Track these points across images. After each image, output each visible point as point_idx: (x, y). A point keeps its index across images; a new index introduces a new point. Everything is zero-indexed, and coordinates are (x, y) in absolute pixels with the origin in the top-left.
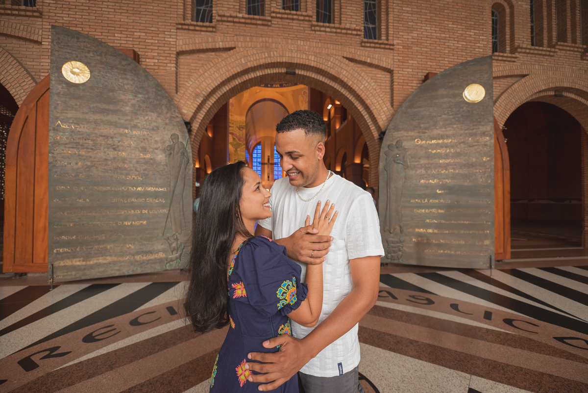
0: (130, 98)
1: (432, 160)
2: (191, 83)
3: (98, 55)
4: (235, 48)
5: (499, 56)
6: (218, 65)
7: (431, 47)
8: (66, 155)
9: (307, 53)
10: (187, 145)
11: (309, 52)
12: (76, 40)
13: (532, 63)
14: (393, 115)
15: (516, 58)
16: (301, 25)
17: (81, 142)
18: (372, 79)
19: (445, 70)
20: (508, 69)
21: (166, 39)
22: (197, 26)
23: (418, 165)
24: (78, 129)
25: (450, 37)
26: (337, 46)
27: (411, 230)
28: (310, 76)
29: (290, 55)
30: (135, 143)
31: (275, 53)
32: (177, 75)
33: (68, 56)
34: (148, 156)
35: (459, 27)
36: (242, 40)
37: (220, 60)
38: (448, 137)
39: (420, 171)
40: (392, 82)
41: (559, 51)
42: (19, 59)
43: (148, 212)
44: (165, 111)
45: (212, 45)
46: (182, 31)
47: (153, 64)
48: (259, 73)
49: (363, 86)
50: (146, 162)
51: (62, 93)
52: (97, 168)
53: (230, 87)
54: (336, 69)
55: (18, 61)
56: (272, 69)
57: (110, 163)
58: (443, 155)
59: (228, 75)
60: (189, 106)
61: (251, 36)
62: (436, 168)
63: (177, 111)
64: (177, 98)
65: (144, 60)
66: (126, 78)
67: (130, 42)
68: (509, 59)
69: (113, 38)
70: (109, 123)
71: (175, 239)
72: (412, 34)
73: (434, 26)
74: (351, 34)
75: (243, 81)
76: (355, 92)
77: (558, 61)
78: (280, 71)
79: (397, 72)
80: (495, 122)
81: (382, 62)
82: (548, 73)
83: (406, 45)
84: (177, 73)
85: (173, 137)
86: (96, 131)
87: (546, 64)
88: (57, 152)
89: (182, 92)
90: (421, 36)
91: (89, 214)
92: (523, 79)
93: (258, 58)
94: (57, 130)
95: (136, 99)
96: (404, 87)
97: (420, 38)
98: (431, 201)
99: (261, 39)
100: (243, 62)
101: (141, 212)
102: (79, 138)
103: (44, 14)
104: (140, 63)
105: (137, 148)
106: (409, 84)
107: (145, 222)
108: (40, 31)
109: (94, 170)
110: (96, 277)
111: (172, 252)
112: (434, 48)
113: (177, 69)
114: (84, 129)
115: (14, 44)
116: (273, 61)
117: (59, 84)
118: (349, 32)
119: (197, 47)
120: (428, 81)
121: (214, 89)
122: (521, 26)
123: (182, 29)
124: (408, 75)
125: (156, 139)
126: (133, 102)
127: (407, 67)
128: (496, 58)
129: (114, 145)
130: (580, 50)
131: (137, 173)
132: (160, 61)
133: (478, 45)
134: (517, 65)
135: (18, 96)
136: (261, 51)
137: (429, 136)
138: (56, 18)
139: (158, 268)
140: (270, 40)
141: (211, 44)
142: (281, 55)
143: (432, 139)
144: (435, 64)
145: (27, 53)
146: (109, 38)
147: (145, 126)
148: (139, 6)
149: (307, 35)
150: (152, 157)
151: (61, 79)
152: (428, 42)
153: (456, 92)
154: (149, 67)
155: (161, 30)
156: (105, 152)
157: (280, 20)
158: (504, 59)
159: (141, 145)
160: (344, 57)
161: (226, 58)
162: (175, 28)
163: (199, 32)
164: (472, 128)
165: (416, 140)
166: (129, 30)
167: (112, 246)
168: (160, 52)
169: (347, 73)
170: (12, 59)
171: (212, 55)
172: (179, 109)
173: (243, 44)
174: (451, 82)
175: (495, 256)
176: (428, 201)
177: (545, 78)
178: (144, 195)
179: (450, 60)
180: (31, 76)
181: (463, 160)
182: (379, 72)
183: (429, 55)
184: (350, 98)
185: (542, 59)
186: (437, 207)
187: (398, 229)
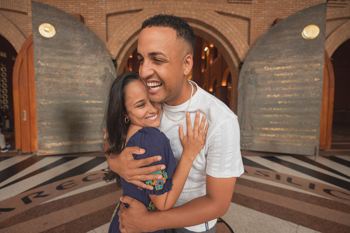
0: (79, 45)
1: (276, 81)
2: (115, 34)
4: (142, 9)
5: (332, 3)
6: (132, 22)
9: (190, 10)
10: (114, 74)
11: (192, 9)
12: (46, 10)
14: (249, 51)
15: (345, 4)
17: (53, 73)
18: (235, 26)
19: (289, 16)
20: (338, 13)
21: (99, 6)
23: (266, 84)
24: (50, 66)
26: (211, 3)
27: (259, 129)
29: (179, 12)
30: (83, 74)
32: (107, 30)
33: (42, 20)
34: (91, 82)
36: (147, 4)
37: (133, 18)
38: (289, 64)
39: (267, 89)
40: (249, 27)
42: (16, 24)
43: (93, 115)
44: (100, 53)
45: (128, 8)
46: (109, 0)
47: (92, 23)
49: (228, 31)
50: (91, 85)
51: (40, 44)
52: (62, 89)
54: (210, 20)
55: (15, 26)
57: (69, 86)
58: (284, 77)
59: (139, 28)
60: (115, 50)
62: (279, 87)
63: (107, 53)
64: (107, 44)
66: (76, 33)
67: (78, 10)
68: (340, 5)
69: (68, 8)
70: (68, 62)
76: (223, 35)
79: (253, 20)
80: (326, 53)
81: (242, 13)
84: (107, 28)
85: (106, 70)
86: (61, 67)
88: (39, 80)
89: (111, 41)
94: (39, 67)
95: (83, 46)
96: (258, 30)
98: (274, 109)
99: (159, 2)
101: (89, 115)
102: (51, 71)
104: (85, 23)
105: (84, 77)
106: (262, 28)
107: (91, 122)
110: (65, 153)
113: (107, 26)
114: (54, 65)
115: (12, 15)
117: (38, 38)
119: (119, 10)
120: (276, 25)
121: (130, 38)
124: (261, 22)
125: (96, 71)
126: (81, 48)
127: (261, 16)
128: (330, 5)
129: (71, 75)
131: (85, 92)
132: (96, 21)
134: (346, 10)
135: (17, 47)
136: (160, 11)
137: (275, 64)
140: (166, 3)
142: (173, 12)
143: (277, 66)
145: (20, 20)
146: (66, 8)
147: (89, 63)
150: (94, 82)
151: (39, 35)
153: (297, 31)
154: (90, 25)
155: (96, 0)
156: (66, 80)
158: (336, 5)
159: (87, 75)
160: (216, 11)
163: (120, 1)
164: (307, 57)
165: (265, 67)
166: (77, 2)
167: (73, 135)
168: (96, 15)
169: (217, 22)
170: (12, 24)
171: (128, 15)
172: (109, 52)
173: (148, 6)
174: (294, 25)
175: (320, 147)
176: (272, 109)
178: (90, 105)
179: (293, 8)
180: (23, 34)
181: (299, 81)
182: (241, 20)
183: (278, 6)
184: (219, 40)
186: (278, 113)
187: (250, 128)
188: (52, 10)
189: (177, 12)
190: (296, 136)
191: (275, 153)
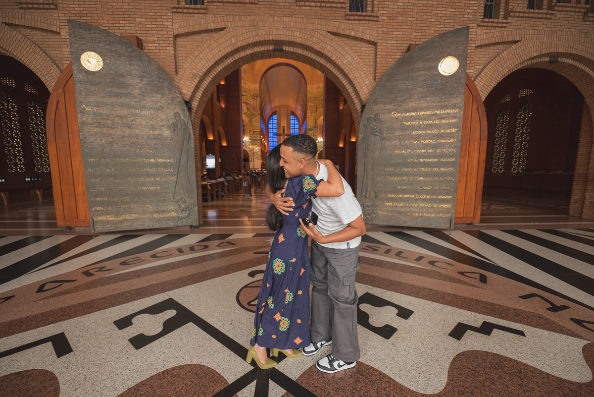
0: (138, 82)
1: (406, 132)
2: (188, 65)
3: (107, 45)
4: (225, 28)
6: (211, 46)
7: (417, 16)
8: (93, 133)
10: (188, 122)
11: (294, 28)
12: (88, 32)
13: (526, 28)
14: (374, 88)
15: (508, 23)
16: (287, 1)
17: (103, 122)
18: (355, 52)
20: (498, 35)
21: (164, 23)
22: (190, 8)
23: (393, 136)
24: (99, 111)
25: (437, 4)
26: (322, 20)
27: (383, 195)
28: (297, 52)
29: (276, 33)
30: (145, 121)
31: (262, 31)
32: (175, 58)
33: (84, 47)
34: (156, 132)
36: (231, 20)
37: (212, 41)
38: (422, 109)
39: (395, 142)
40: (376, 55)
41: (559, 13)
42: (44, 49)
43: (160, 179)
44: (167, 92)
45: (205, 27)
46: (177, 14)
47: (154, 48)
48: (249, 52)
49: (346, 60)
50: (156, 138)
51: (83, 80)
52: (117, 143)
53: (223, 67)
54: (320, 45)
55: (44, 52)
56: (260, 47)
57: (126, 139)
58: (416, 126)
59: (220, 55)
60: (188, 86)
61: (239, 15)
62: (409, 139)
63: (177, 92)
64: (177, 79)
66: (132, 64)
67: (133, 28)
68: (501, 25)
69: (118, 25)
70: (123, 105)
71: (183, 202)
72: (398, 4)
74: (336, 7)
75: (234, 60)
76: (339, 66)
77: (556, 24)
78: (269, 49)
79: (380, 44)
81: (366, 35)
82: (543, 38)
83: (391, 15)
84: (175, 55)
85: (175, 116)
86: (113, 113)
87: (541, 28)
88: (85, 130)
89: (181, 73)
91: (115, 181)
92: (513, 46)
93: (247, 37)
94: (83, 113)
95: (142, 83)
96: (387, 60)
97: (406, 7)
98: (403, 169)
99: (249, 18)
100: (234, 42)
101: (155, 179)
102: (101, 119)
103: (59, 5)
104: (143, 47)
105: (147, 126)
106: (393, 57)
107: (158, 188)
108: (58, 22)
109: (115, 145)
111: (182, 212)
112: (420, 17)
113: (175, 51)
114: (104, 111)
115: (38, 35)
116: (261, 40)
117: (80, 73)
118: (334, 5)
119: (192, 29)
120: (410, 53)
121: (209, 69)
123: (177, 12)
124: (391, 48)
125: (162, 117)
126: (140, 85)
127: (391, 39)
128: (486, 24)
129: (128, 124)
130: (582, 10)
131: (149, 147)
132: (160, 45)
133: (468, 11)
134: (509, 31)
135: (48, 83)
136: (249, 30)
137: (404, 109)
138: (69, 9)
139: (172, 224)
140: (258, 19)
141: (203, 25)
142: (268, 33)
143: (407, 111)
144: (420, 34)
145: (49, 43)
146: (115, 25)
147: (152, 106)
150: (160, 133)
151: (81, 68)
152: (414, 11)
153: (432, 64)
154: (151, 51)
155: (159, 14)
156: (122, 130)
158: (494, 25)
159: (150, 123)
160: (328, 32)
161: (219, 39)
162: (171, 12)
163: (192, 15)
164: (444, 101)
165: (392, 113)
166: (131, 16)
167: (135, 206)
168: (159, 36)
169: (331, 48)
170: (39, 49)
171: (205, 36)
172: (179, 90)
173: (233, 24)
174: (428, 55)
175: (455, 218)
176: (400, 170)
177: (538, 44)
178: (156, 165)
179: (436, 29)
180: (56, 64)
181: (433, 132)
182: (364, 44)
183: (415, 25)
184: (335, 73)
185: (538, 23)
186: (408, 174)
187: (373, 195)
188: (97, 31)
189: (274, 33)
190: (429, 205)
191: (403, 228)
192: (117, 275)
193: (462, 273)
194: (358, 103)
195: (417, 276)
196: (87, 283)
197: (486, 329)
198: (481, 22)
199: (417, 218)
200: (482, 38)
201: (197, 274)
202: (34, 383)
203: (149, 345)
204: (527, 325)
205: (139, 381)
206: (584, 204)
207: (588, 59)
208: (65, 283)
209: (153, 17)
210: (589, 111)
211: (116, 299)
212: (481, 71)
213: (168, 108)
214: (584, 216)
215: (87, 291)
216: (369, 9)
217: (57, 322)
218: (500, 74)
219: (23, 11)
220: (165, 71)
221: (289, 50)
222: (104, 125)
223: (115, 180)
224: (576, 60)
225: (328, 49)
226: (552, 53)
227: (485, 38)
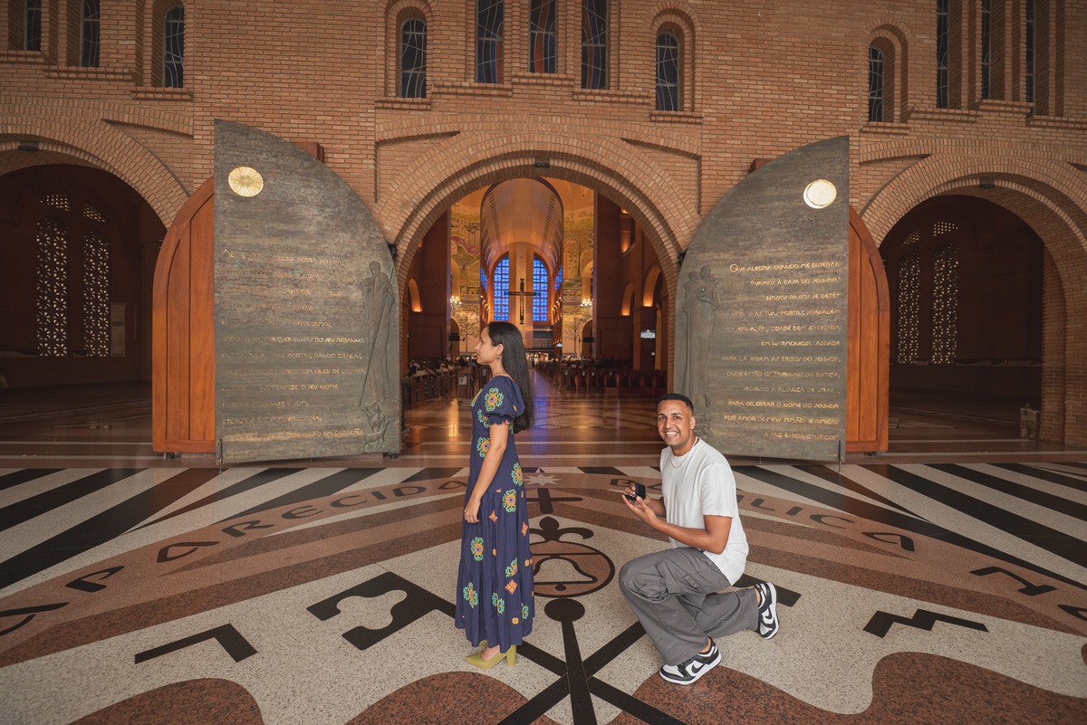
0: (315, 213)
1: (754, 296)
2: (396, 187)
3: (273, 157)
4: (459, 132)
6: (434, 158)
7: (763, 118)
8: (236, 294)
9: (566, 135)
10: (391, 277)
11: (569, 133)
12: (245, 137)
13: (938, 135)
14: (699, 227)
15: (908, 128)
16: (558, 93)
17: (254, 276)
18: (667, 170)
19: (787, 153)
20: (893, 146)
21: (361, 124)
22: (405, 103)
23: (734, 303)
24: (250, 259)
25: (795, 100)
26: (613, 122)
27: (721, 403)
28: (572, 168)
29: (540, 141)
30: (323, 276)
31: (518, 137)
32: (376, 176)
33: (235, 160)
34: (339, 294)
35: (811, 81)
36: (469, 120)
37: (437, 152)
38: (779, 261)
39: (737, 313)
40: (700, 174)
41: (987, 114)
42: (164, 160)
43: (340, 371)
44: (361, 230)
45: (426, 130)
46: (383, 111)
47: (342, 161)
48: (494, 168)
49: (652, 182)
50: (338, 303)
51: (229, 211)
52: (273, 311)
53: (452, 190)
54: (611, 158)
55: (163, 164)
56: (513, 161)
57: (290, 304)
58: (771, 288)
59: (449, 173)
60: (394, 220)
61: (482, 113)
62: (761, 309)
63: (377, 229)
64: (376, 209)
65: (330, 155)
66: (309, 186)
67: (311, 131)
68: (896, 131)
69: (288, 125)
70: (289, 250)
71: (376, 411)
72: (733, 98)
73: (769, 83)
74: (635, 103)
75: (470, 179)
76: (641, 192)
77: (985, 130)
78: (526, 163)
79: (706, 159)
81: (683, 144)
82: (966, 151)
83: (723, 116)
84: (376, 172)
85: (372, 267)
86: (272, 262)
87: (962, 136)
88: (225, 290)
89: (384, 200)
90: (748, 99)
91: (264, 374)
92: (919, 163)
93: (492, 146)
94: (225, 262)
95: (323, 215)
96: (718, 182)
97: (746, 104)
98: (752, 358)
99: (497, 117)
100: (471, 153)
101: (331, 372)
102: (252, 272)
103: (196, 95)
104: (326, 159)
105: (324, 283)
106: (727, 178)
107: (336, 386)
108: (191, 121)
109: (270, 314)
110: (274, 459)
111: (373, 428)
112: (769, 118)
113: (376, 166)
114: (259, 259)
115: (155, 139)
116: (515, 150)
117: (226, 199)
118: (632, 100)
119: (406, 133)
120: (755, 173)
121: (429, 194)
122: (920, 76)
123: (383, 108)
124: (725, 163)
125: (350, 269)
126: (319, 218)
127: (724, 150)
128: (874, 130)
129: (295, 280)
130: (1024, 110)
131: (325, 318)
132: (352, 156)
133: (844, 109)
134: (911, 140)
135: (164, 213)
136: (497, 136)
137: (750, 260)
138: (211, 100)
139: (353, 450)
140: (511, 119)
141: (424, 127)
142: (527, 140)
143: (755, 264)
145: (173, 151)
146: (283, 125)
147: (335, 251)
148: (322, 78)
149: (566, 107)
150: (345, 296)
151: (227, 191)
152: (759, 109)
153: (793, 191)
154: (338, 166)
155: (354, 110)
156: (283, 290)
157: (525, 87)
158: (887, 130)
159: (330, 279)
160: (622, 139)
161: (448, 148)
162: (373, 107)
163: (407, 112)
164: (815, 248)
165: (731, 266)
166: (310, 113)
167: (294, 417)
168: (352, 142)
169: (628, 163)
170: (155, 160)
171: (426, 143)
172: (379, 224)
173: (471, 125)
174: (786, 177)
175: (847, 442)
176: (748, 359)
177: (959, 160)
178: (335, 348)
179: (794, 136)
180: (180, 183)
181: (800, 297)
182: (680, 158)
183: (761, 130)
184: (634, 201)
185: (956, 128)
186: (761, 367)
187: (702, 402)
188: (258, 136)
189: (536, 140)
190: (800, 420)
191: (756, 459)
192: (285, 534)
193: (870, 535)
194: (673, 250)
195: (795, 539)
196: (239, 547)
197: (924, 621)
198: (865, 126)
199: (780, 441)
200: (870, 150)
201: (421, 534)
202: (213, 699)
203: (378, 643)
204: (988, 614)
205: (383, 696)
206: (1065, 419)
207: (1042, 183)
208: (200, 547)
209: (345, 114)
210: (1053, 264)
211: (297, 573)
212: (872, 201)
213: (361, 254)
214: (1068, 441)
215: (243, 559)
216: (686, 105)
217: (211, 609)
218: (902, 206)
219: (138, 102)
220: (358, 197)
221: (560, 165)
222: (255, 281)
223: (265, 372)
224: (1023, 185)
225: (623, 165)
226: (982, 173)
227: (874, 150)
